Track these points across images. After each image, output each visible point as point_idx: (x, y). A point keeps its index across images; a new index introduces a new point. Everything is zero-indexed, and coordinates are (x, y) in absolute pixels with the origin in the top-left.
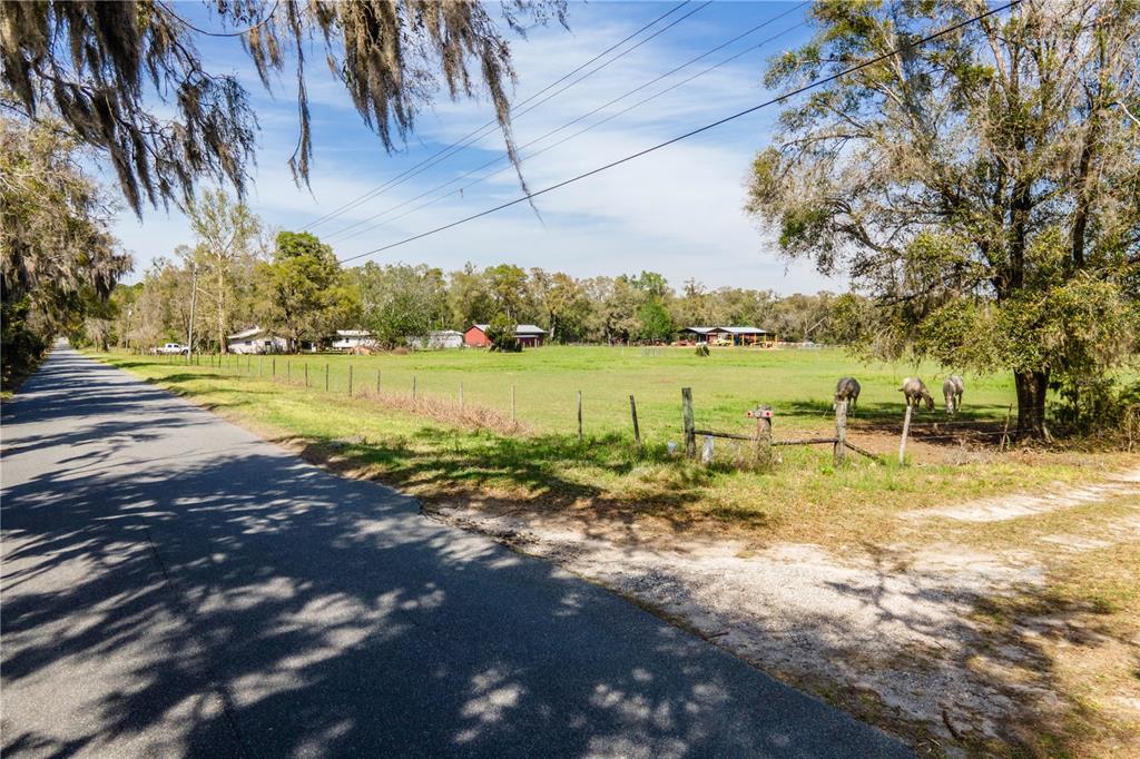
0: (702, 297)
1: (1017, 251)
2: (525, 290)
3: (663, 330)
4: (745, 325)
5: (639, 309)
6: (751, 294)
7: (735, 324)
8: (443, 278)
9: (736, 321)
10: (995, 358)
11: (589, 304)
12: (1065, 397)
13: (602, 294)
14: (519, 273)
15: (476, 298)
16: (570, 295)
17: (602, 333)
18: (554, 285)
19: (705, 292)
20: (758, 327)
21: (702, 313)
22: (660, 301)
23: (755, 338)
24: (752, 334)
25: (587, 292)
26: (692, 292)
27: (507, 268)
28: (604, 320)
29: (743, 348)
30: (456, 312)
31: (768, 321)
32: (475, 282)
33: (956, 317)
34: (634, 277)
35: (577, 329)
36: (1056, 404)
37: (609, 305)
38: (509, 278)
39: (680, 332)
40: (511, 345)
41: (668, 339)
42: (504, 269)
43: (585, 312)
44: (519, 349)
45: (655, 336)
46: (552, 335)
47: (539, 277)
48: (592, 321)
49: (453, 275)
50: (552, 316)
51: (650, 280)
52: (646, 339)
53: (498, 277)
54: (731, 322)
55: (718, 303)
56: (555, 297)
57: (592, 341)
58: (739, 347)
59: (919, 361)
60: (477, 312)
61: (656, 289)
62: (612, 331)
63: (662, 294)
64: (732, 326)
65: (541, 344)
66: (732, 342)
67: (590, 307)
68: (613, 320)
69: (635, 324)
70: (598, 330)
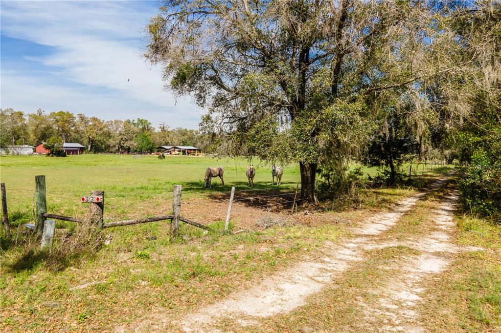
0: (168, 132)
1: (302, 89)
2: (74, 125)
3: (148, 147)
4: (188, 145)
5: (136, 136)
6: (191, 131)
7: (184, 145)
8: (24, 117)
9: (184, 143)
10: (290, 155)
11: (110, 133)
12: (323, 178)
13: (117, 128)
14: (70, 116)
15: (45, 128)
16: (99, 129)
17: (117, 148)
18: (91, 123)
19: (170, 130)
20: (194, 146)
21: (168, 139)
22: (147, 133)
23: (192, 151)
24: (191, 150)
25: (110, 127)
26: (163, 129)
27: (63, 113)
28: (118, 141)
29: (186, 156)
30: (32, 135)
31: (199, 144)
32: (43, 120)
33: (268, 128)
34: (134, 121)
35: (103, 146)
36: (320, 181)
37: (120, 134)
38: (65, 119)
39: (157, 148)
40: (60, 153)
41: (151, 151)
42: (61, 114)
43: (108, 137)
44: (64, 155)
45: (144, 150)
46: (89, 149)
47: (82, 118)
48: (111, 142)
49: (30, 116)
50: (89, 139)
51: (142, 123)
52: (140, 151)
53: (58, 117)
54: (182, 144)
55: (176, 135)
56: (91, 129)
57: (111, 152)
58: (184, 156)
59: (251, 158)
60: (44, 136)
61: (145, 127)
62: (122, 147)
63: (148, 130)
64: (182, 146)
65: (82, 153)
66: (182, 153)
67: (111, 135)
68: (123, 142)
69: (133, 144)
70: (115, 146)
